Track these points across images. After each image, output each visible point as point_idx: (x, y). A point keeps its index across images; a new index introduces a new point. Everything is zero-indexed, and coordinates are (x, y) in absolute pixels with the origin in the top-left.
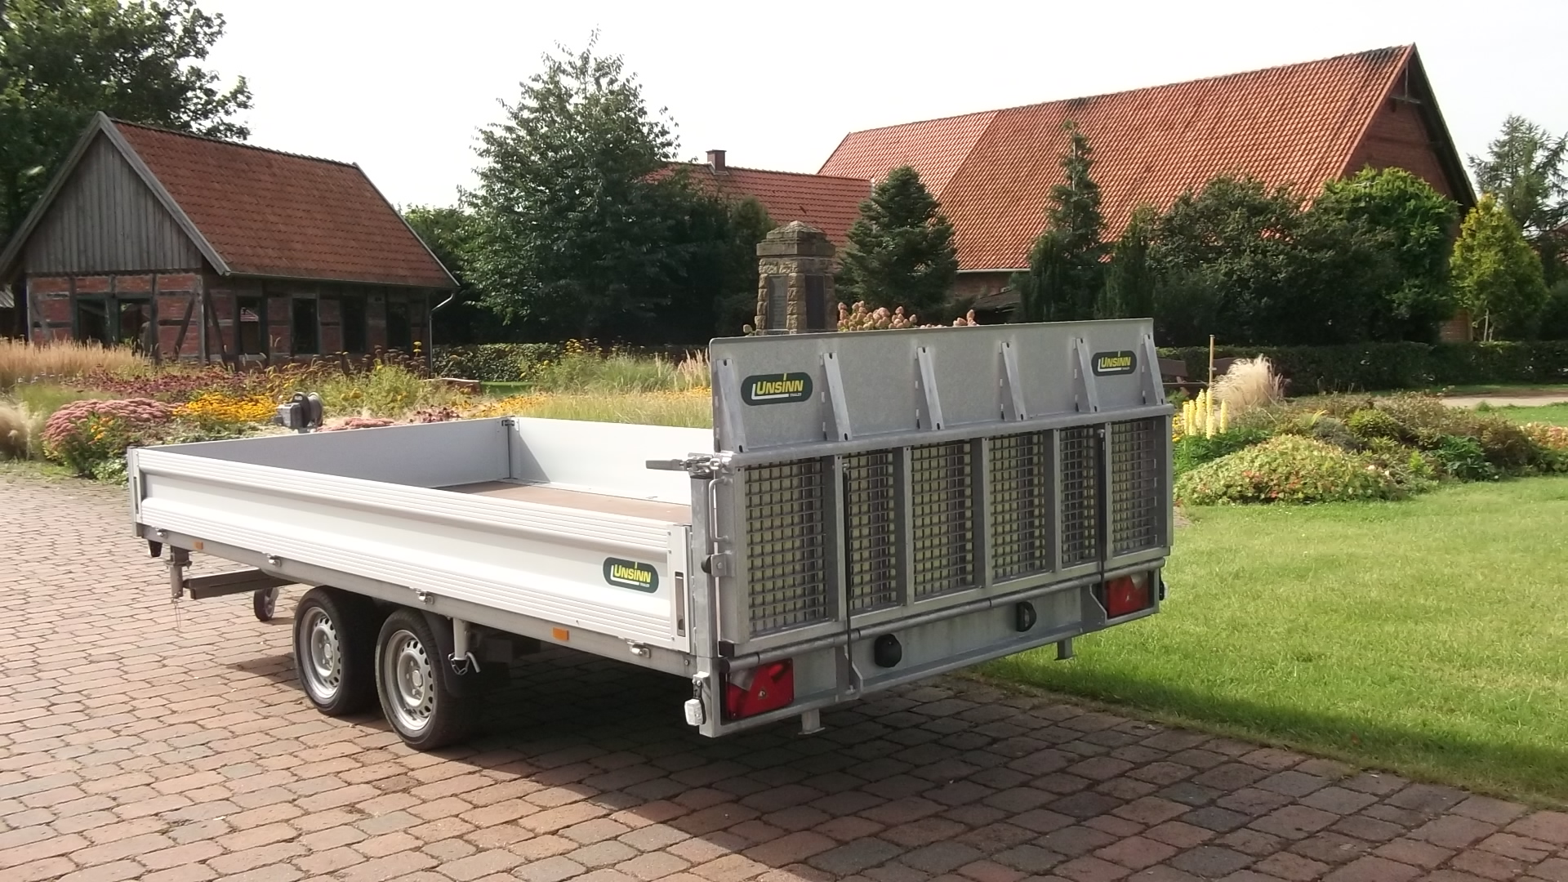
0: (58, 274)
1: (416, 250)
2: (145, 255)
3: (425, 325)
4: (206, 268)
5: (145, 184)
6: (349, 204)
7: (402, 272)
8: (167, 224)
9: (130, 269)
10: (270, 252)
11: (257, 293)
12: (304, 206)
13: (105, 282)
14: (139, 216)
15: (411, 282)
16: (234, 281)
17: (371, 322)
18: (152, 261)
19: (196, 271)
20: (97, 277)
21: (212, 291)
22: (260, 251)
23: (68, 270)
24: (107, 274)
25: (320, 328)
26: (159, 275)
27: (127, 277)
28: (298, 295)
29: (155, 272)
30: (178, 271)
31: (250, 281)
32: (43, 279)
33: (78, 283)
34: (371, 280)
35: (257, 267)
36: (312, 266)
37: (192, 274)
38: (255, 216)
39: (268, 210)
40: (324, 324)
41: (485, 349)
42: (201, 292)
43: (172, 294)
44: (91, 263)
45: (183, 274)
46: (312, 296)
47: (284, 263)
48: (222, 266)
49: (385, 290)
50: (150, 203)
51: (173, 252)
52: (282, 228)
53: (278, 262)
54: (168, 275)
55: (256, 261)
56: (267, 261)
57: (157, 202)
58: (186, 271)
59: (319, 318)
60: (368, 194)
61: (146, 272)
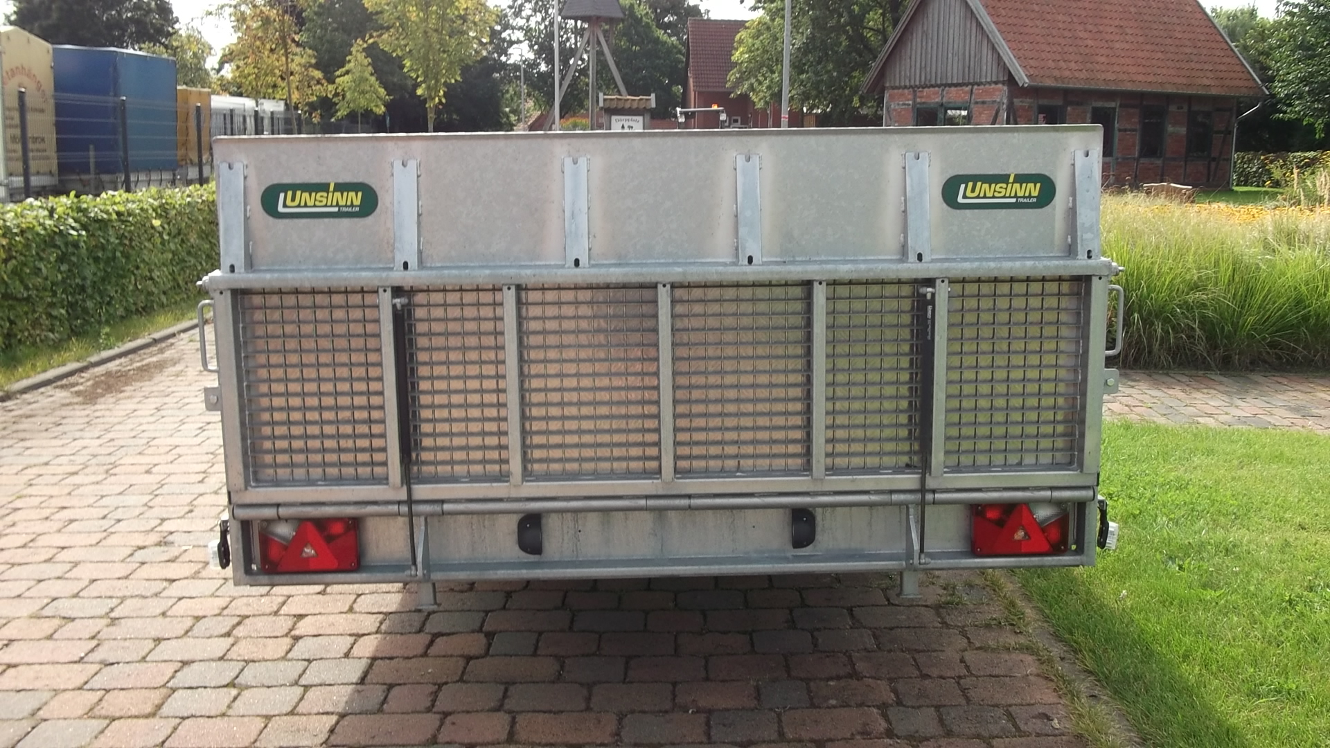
0: (905, 87)
1: (1229, 60)
2: (967, 69)
3: (1230, 133)
4: (1011, 80)
5: (972, 11)
6: (1166, 19)
7: (1207, 82)
8: (985, 42)
9: (955, 82)
10: (1073, 65)
11: (1058, 102)
12: (1117, 23)
13: (937, 93)
14: (965, 36)
15: (1214, 92)
16: (1033, 91)
17: (1170, 129)
18: (971, 75)
19: (1003, 83)
20: (932, 89)
21: (1015, 100)
22: (1062, 64)
23: (912, 83)
24: (939, 86)
25: (1116, 132)
26: (976, 87)
27: (953, 89)
28: (1099, 104)
29: (973, 84)
30: (990, 83)
31: (1052, 92)
32: (896, 91)
33: (918, 94)
34: (1170, 89)
35: (1056, 79)
36: (1113, 77)
37: (1000, 86)
38: (1066, 33)
39: (1081, 27)
40: (1120, 130)
41: (1294, 157)
42: (1005, 101)
43: (984, 103)
44: (928, 78)
45: (993, 86)
46: (1113, 105)
47: (1083, 75)
48: (1023, 78)
49: (1189, 99)
50: (974, 25)
51: (988, 70)
52: (1090, 43)
53: (1077, 74)
54: (982, 87)
55: (1056, 73)
56: (1067, 73)
57: (979, 24)
58: (996, 83)
59: (1116, 125)
60: (1189, 9)
61: (966, 85)
